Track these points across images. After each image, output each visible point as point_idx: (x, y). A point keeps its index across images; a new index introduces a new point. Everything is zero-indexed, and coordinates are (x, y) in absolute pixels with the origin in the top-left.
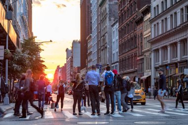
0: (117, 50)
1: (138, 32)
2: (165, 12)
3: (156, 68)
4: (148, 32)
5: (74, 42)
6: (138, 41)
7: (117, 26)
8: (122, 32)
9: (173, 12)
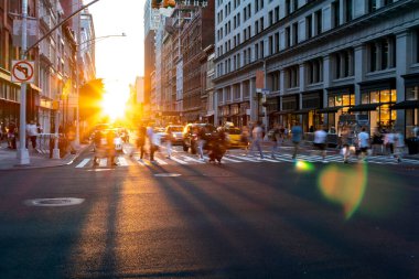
0: (182, 88)
1: (202, 71)
2: (228, 54)
3: (220, 108)
4: (212, 72)
5: (138, 78)
6: (202, 80)
7: (181, 64)
8: (186, 71)
9: (236, 53)
